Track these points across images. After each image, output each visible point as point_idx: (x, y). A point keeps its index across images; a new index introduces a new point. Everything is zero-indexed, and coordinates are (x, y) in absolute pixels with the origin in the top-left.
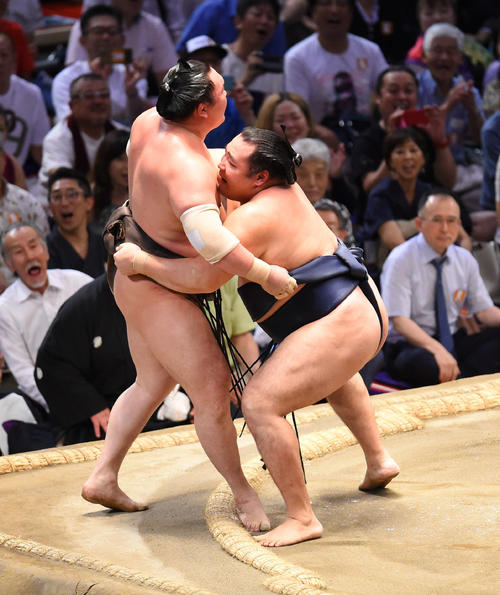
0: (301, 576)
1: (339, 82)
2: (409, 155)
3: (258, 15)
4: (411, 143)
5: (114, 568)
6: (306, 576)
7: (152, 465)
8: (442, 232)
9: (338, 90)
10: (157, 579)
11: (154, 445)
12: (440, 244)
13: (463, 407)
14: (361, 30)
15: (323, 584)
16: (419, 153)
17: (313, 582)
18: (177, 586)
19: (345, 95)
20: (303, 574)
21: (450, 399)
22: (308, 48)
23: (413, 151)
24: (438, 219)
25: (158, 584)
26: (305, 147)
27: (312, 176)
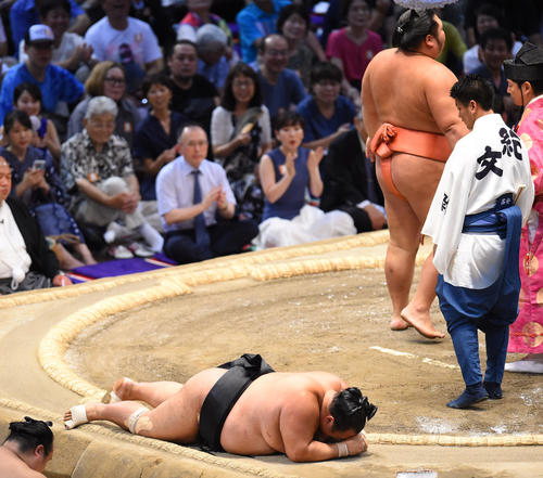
1: (123, 50)
2: (159, 94)
3: (56, 17)
8: (196, 151)
9: (123, 56)
12: (195, 161)
13: (219, 277)
14: (135, 14)
19: (127, 60)
21: (209, 272)
22: (101, 27)
23: (162, 90)
24: (192, 143)
26: (101, 104)
27: (104, 124)
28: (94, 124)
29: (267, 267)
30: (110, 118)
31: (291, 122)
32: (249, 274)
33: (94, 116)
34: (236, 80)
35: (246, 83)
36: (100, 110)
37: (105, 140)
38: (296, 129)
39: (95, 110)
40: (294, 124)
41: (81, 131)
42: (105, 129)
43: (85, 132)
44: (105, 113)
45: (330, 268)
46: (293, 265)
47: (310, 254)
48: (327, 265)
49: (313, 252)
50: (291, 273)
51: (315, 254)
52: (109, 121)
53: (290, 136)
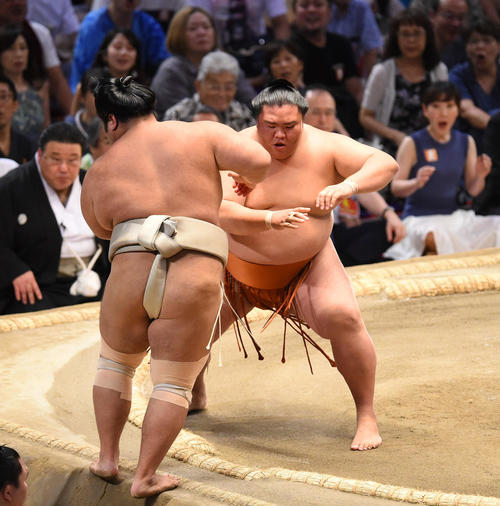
0: (192, 442)
2: (285, 63)
4: (285, 53)
5: (23, 430)
6: (196, 442)
7: (61, 338)
8: (321, 123)
10: (62, 441)
11: (64, 320)
15: (212, 451)
16: (295, 60)
17: (203, 447)
18: (79, 447)
20: (193, 439)
23: (288, 59)
24: (316, 112)
25: (63, 445)
26: (218, 61)
27: (222, 86)
28: (210, 86)
29: (404, 282)
30: (229, 79)
31: (443, 96)
32: (382, 290)
33: (209, 77)
34: (402, 28)
35: (416, 34)
36: (217, 68)
38: (449, 106)
39: (210, 68)
40: (447, 100)
42: (223, 93)
43: (197, 97)
44: (223, 72)
45: (487, 287)
46: (439, 280)
47: (462, 267)
48: (483, 283)
49: (465, 265)
50: (436, 292)
51: (469, 267)
52: (229, 83)
53: (442, 116)
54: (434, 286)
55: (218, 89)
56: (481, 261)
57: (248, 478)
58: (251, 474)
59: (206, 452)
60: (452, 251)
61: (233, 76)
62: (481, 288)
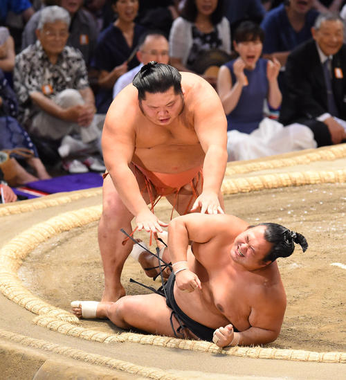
0: (61, 316)
2: (130, 4)
17: (69, 319)
20: (62, 314)
26: (53, 13)
27: (58, 33)
33: (46, 26)
36: (52, 18)
37: (59, 50)
38: (256, 44)
39: (47, 19)
40: (253, 40)
41: (34, 43)
42: (58, 38)
43: (38, 43)
44: (58, 21)
45: (290, 183)
47: (269, 168)
48: (286, 180)
49: (272, 167)
50: (249, 188)
51: (274, 168)
52: (62, 30)
53: (249, 51)
54: (247, 184)
55: (55, 35)
56: (283, 163)
57: (106, 342)
58: (108, 339)
59: (72, 323)
60: (253, 157)
61: (66, 24)
62: (285, 184)
